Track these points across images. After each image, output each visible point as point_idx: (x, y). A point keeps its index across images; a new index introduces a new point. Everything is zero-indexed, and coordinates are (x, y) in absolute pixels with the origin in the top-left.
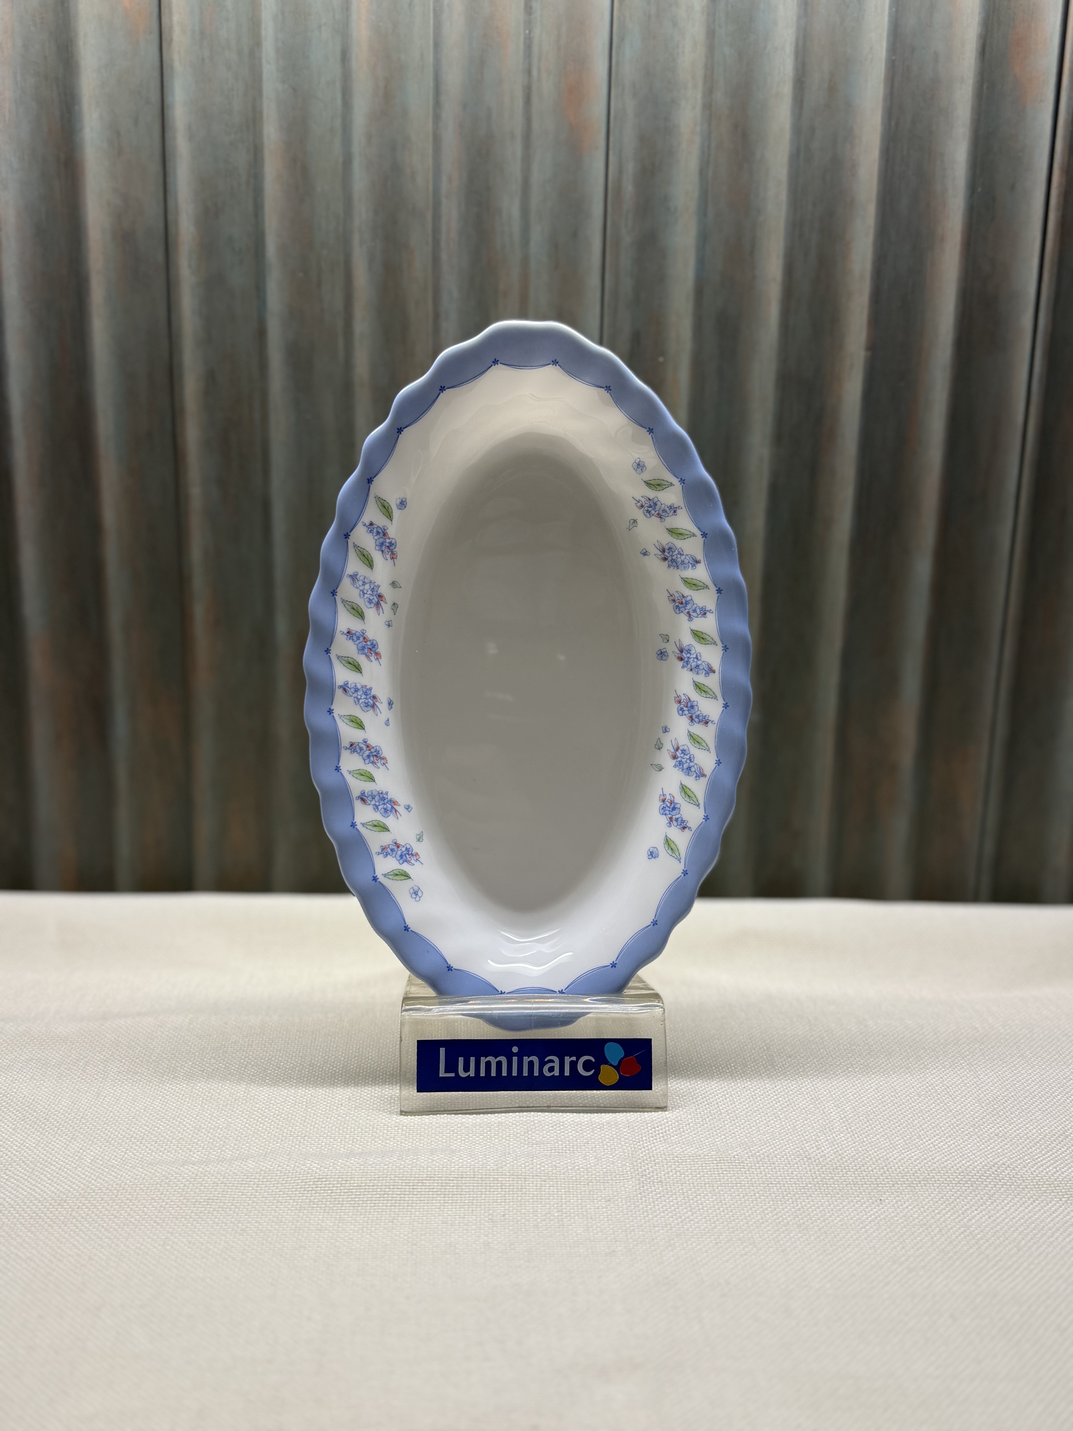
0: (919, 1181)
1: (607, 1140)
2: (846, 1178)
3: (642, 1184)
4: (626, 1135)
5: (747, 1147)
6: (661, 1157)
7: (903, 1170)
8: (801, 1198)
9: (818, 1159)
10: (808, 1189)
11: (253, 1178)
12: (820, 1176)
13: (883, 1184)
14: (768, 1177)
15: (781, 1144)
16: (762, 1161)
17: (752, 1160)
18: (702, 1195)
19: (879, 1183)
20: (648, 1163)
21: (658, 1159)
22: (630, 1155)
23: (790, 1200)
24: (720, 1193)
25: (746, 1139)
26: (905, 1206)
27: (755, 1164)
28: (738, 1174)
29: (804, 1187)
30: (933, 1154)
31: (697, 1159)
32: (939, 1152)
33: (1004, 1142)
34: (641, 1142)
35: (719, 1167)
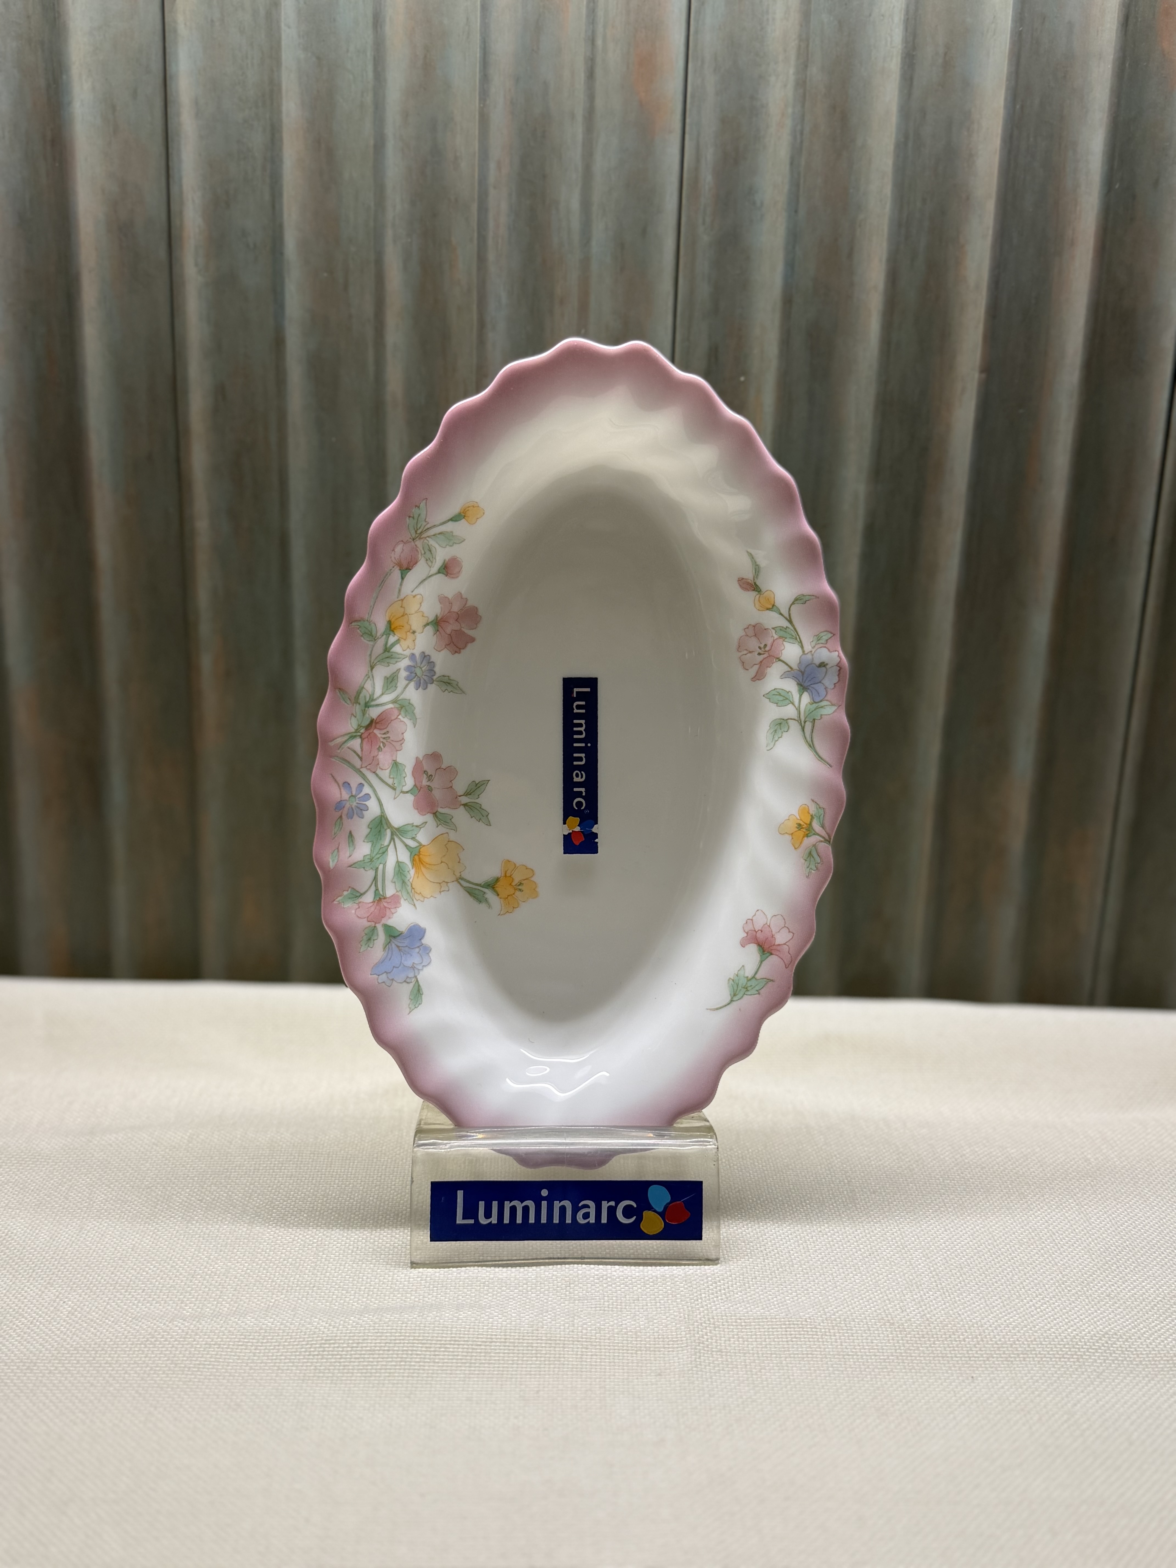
0: (1018, 1354)
1: (660, 1296)
2: (934, 1349)
3: (698, 1354)
4: (682, 1291)
5: (821, 1309)
6: (722, 1319)
7: (1000, 1340)
8: (881, 1373)
9: (903, 1324)
10: (889, 1362)
11: (251, 1339)
12: (904, 1346)
13: (975, 1357)
14: (844, 1347)
15: (860, 1304)
16: (838, 1326)
17: (826, 1324)
18: (767, 1368)
19: (971, 1355)
20: (706, 1327)
21: (718, 1322)
22: (686, 1316)
23: (868, 1376)
24: (788, 1366)
25: (820, 1298)
26: (1000, 1385)
27: (829, 1329)
28: (810, 1341)
29: (885, 1359)
30: (1034, 1320)
31: (763, 1322)
32: (1041, 1317)
33: (1117, 1305)
34: (700, 1300)
35: (788, 1333)
